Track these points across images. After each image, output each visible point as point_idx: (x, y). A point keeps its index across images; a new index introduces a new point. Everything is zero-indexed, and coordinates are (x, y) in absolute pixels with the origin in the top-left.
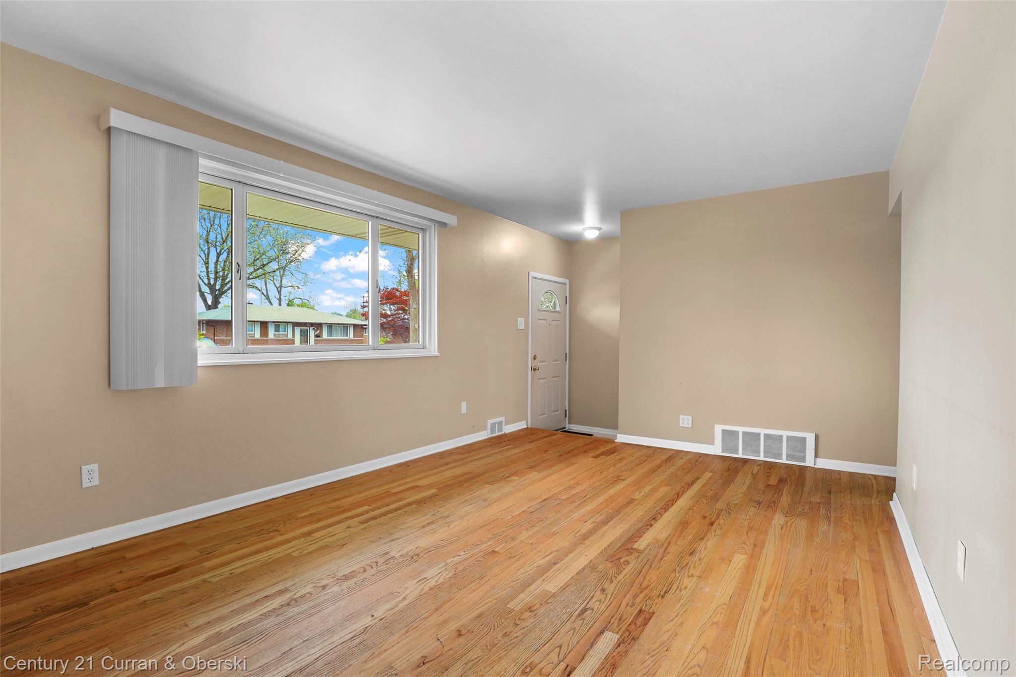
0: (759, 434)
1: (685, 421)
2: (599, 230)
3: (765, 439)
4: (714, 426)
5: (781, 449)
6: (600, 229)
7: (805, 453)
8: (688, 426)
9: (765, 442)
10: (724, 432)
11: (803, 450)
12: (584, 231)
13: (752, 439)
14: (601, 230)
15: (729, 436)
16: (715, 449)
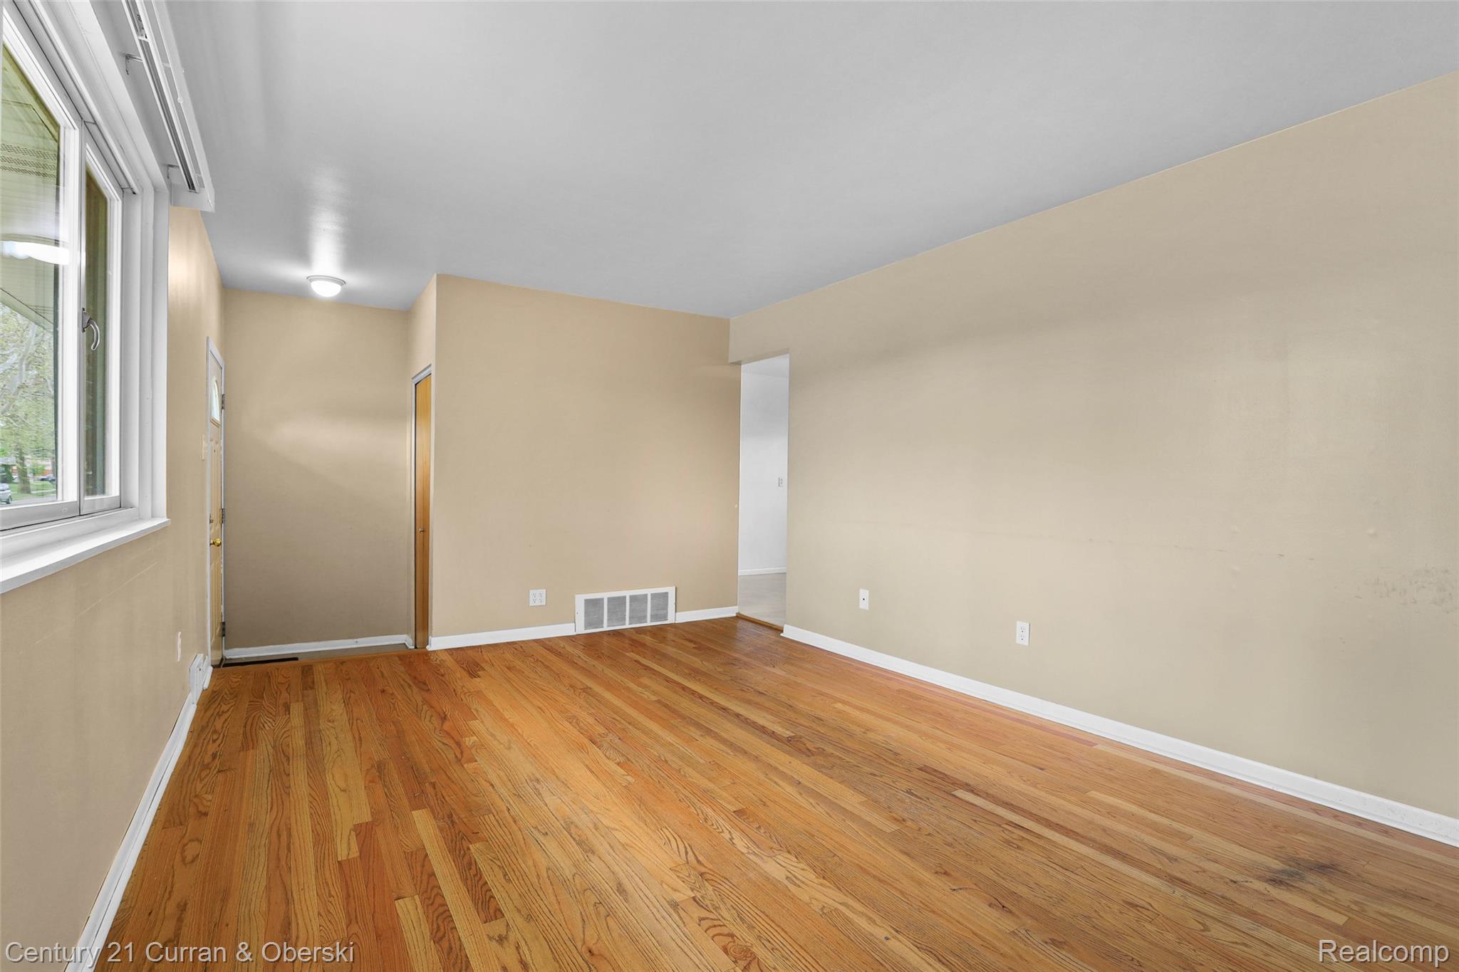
0: (625, 597)
1: (537, 597)
2: (342, 285)
3: (630, 602)
4: (574, 598)
5: (645, 610)
6: (342, 283)
7: (667, 610)
8: (541, 604)
9: (630, 605)
10: (588, 602)
11: (665, 607)
12: (311, 281)
13: (617, 603)
14: (344, 286)
15: (593, 605)
16: (578, 627)
